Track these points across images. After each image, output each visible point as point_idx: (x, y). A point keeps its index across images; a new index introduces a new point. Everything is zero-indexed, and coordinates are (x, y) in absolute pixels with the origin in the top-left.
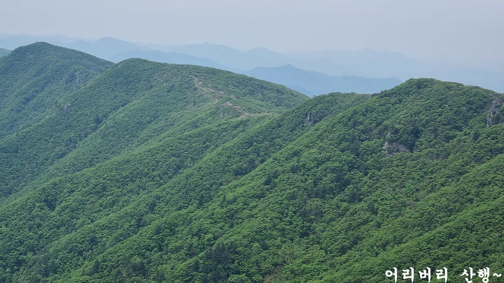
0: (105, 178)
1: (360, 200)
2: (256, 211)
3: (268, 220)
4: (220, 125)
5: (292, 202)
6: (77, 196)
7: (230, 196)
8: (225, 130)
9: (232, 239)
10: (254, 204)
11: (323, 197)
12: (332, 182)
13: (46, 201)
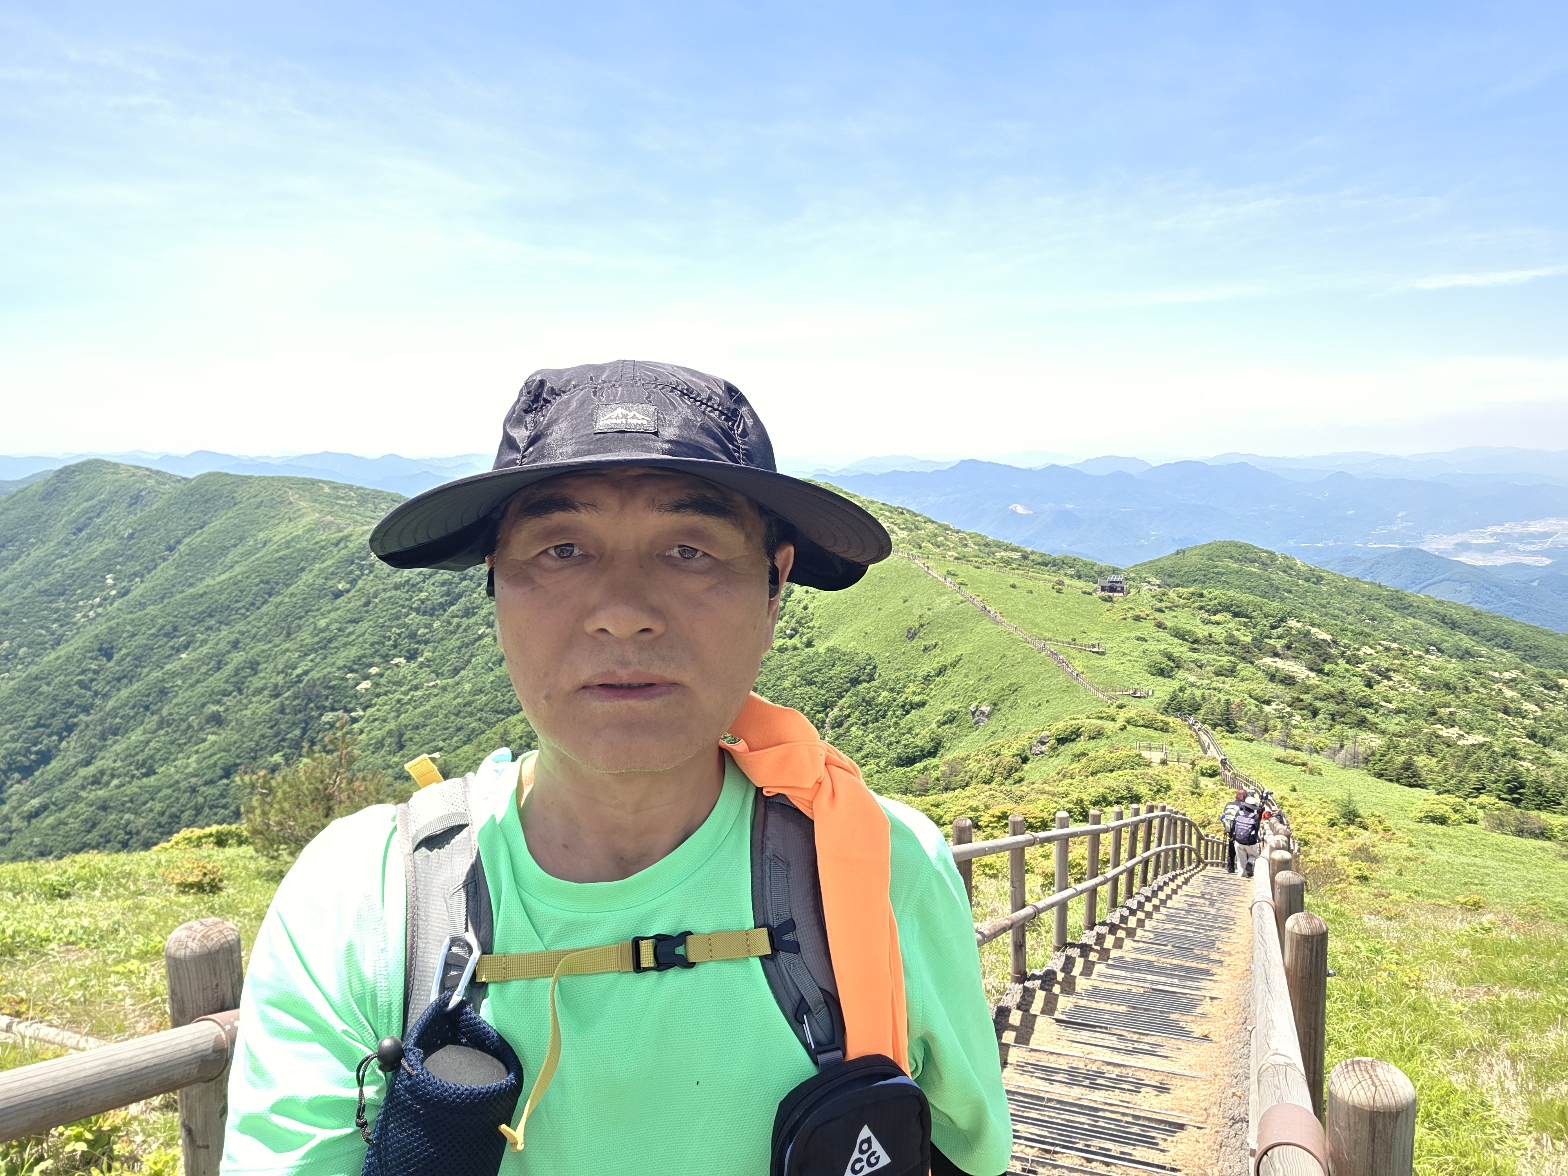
0: (176, 616)
1: (474, 614)
2: (353, 637)
3: (367, 646)
4: (317, 543)
5: (395, 623)
6: (140, 640)
7: (322, 623)
8: (322, 548)
9: (325, 671)
10: (351, 629)
11: (432, 615)
12: (442, 597)
13: (100, 650)
